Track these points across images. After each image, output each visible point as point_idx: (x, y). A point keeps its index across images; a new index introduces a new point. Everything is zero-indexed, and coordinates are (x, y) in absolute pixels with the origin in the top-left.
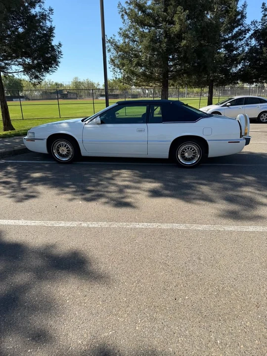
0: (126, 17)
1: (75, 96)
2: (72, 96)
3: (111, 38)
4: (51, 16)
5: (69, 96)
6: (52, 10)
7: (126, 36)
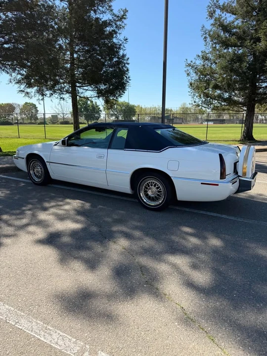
0: (209, 39)
1: (181, 121)
2: (178, 121)
3: (191, 62)
4: (125, 45)
5: (175, 121)
6: (127, 39)
7: (205, 58)
